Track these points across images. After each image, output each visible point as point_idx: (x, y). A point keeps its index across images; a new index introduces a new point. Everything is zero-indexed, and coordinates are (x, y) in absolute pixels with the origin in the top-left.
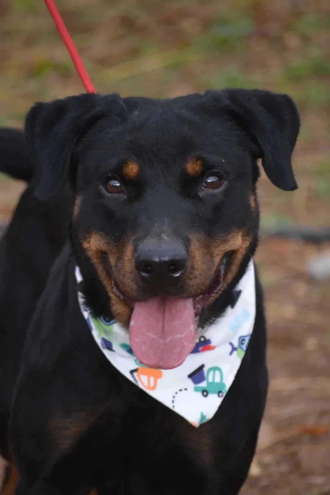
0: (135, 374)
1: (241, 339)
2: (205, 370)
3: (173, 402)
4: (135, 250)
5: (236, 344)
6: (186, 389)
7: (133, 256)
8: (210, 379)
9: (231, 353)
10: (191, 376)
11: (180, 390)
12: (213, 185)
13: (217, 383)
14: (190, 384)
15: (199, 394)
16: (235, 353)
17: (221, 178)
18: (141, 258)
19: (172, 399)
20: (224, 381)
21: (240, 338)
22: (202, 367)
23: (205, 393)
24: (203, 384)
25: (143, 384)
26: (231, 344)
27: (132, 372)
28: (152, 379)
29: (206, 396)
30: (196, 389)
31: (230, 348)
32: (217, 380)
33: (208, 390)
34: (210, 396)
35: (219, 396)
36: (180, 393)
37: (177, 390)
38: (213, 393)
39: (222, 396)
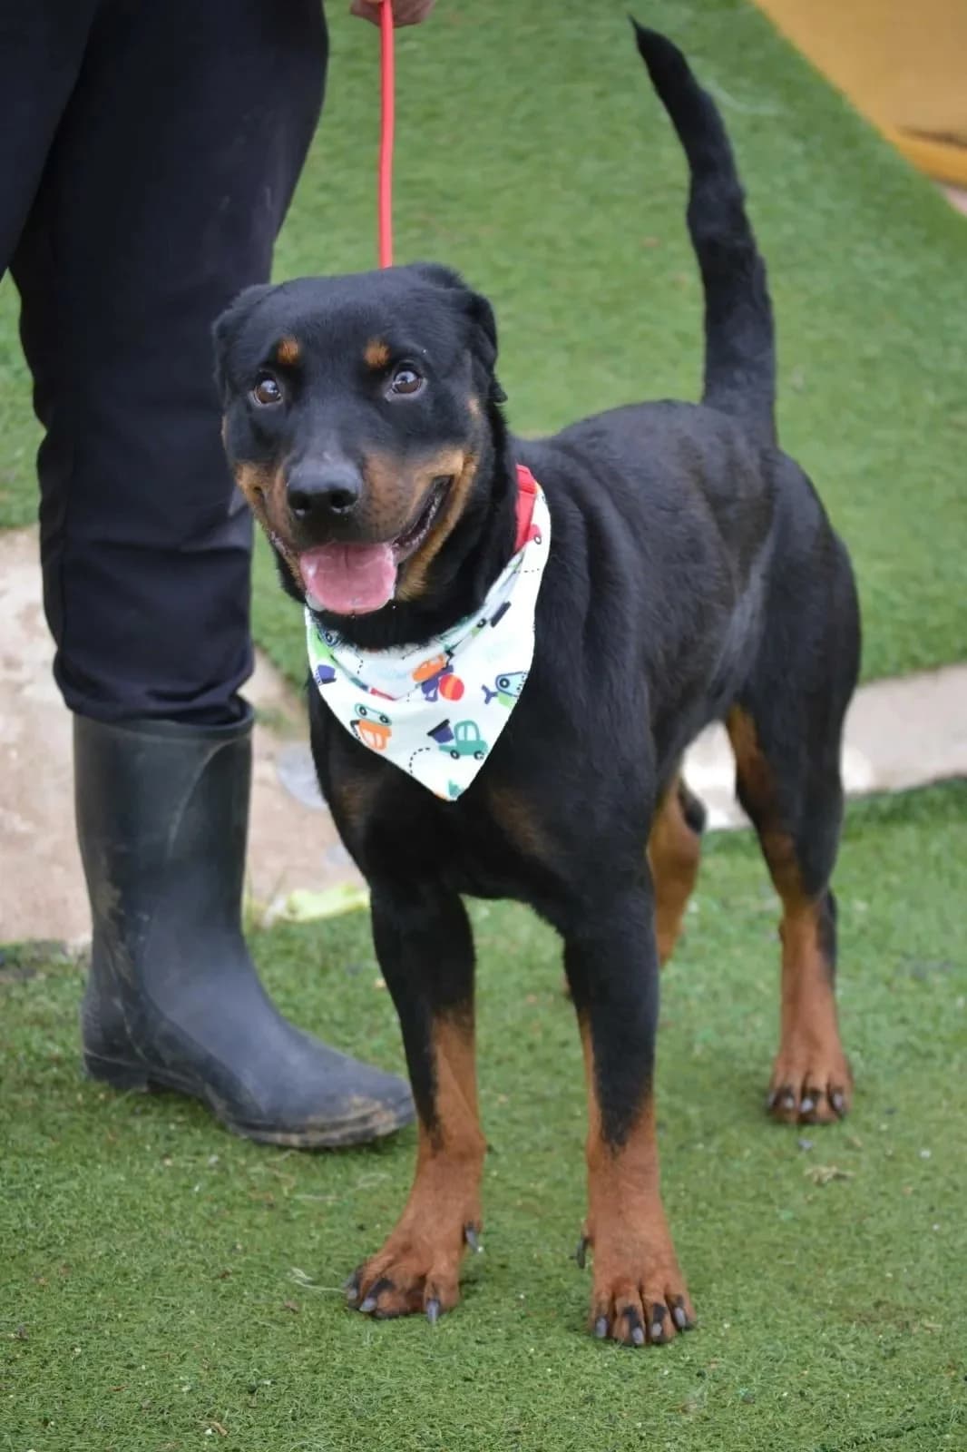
0: (357, 727)
1: (500, 679)
2: (452, 726)
3: (410, 765)
4: (286, 478)
5: (493, 688)
6: (428, 749)
7: (283, 486)
9: (487, 701)
10: (432, 732)
11: (420, 750)
13: (471, 742)
14: (432, 742)
15: (447, 755)
16: (494, 700)
18: (297, 488)
19: (409, 761)
20: (482, 738)
21: (497, 678)
22: (446, 722)
23: (455, 754)
24: (452, 743)
25: (367, 742)
26: (484, 688)
27: (353, 723)
28: (379, 738)
29: (457, 757)
30: (442, 748)
31: (484, 696)
32: (471, 736)
33: (460, 751)
34: (462, 758)
35: (476, 757)
36: (419, 753)
37: (416, 750)
38: (466, 753)
39: (482, 758)
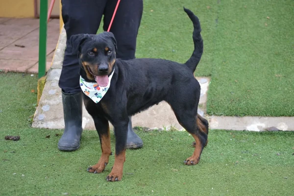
0: (85, 92)
1: (105, 88)
8: (99, 95)
10: (95, 94)
12: (110, 53)
14: (95, 95)
15: (97, 97)
16: (104, 91)
17: (111, 51)
20: (102, 96)
22: (97, 93)
23: (98, 97)
24: (97, 96)
26: (103, 89)
28: (88, 94)
36: (93, 97)
38: (99, 97)
39: (101, 98)
